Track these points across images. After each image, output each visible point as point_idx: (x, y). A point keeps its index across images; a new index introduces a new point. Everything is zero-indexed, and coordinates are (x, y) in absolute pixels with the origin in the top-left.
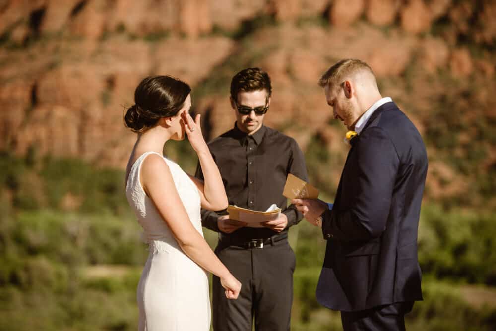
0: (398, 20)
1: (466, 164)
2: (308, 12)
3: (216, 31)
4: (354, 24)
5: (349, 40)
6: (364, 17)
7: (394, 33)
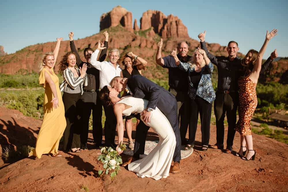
0: (152, 47)
1: (164, 72)
2: (136, 45)
3: (120, 48)
4: (144, 48)
5: (143, 50)
6: (146, 46)
7: (151, 49)
